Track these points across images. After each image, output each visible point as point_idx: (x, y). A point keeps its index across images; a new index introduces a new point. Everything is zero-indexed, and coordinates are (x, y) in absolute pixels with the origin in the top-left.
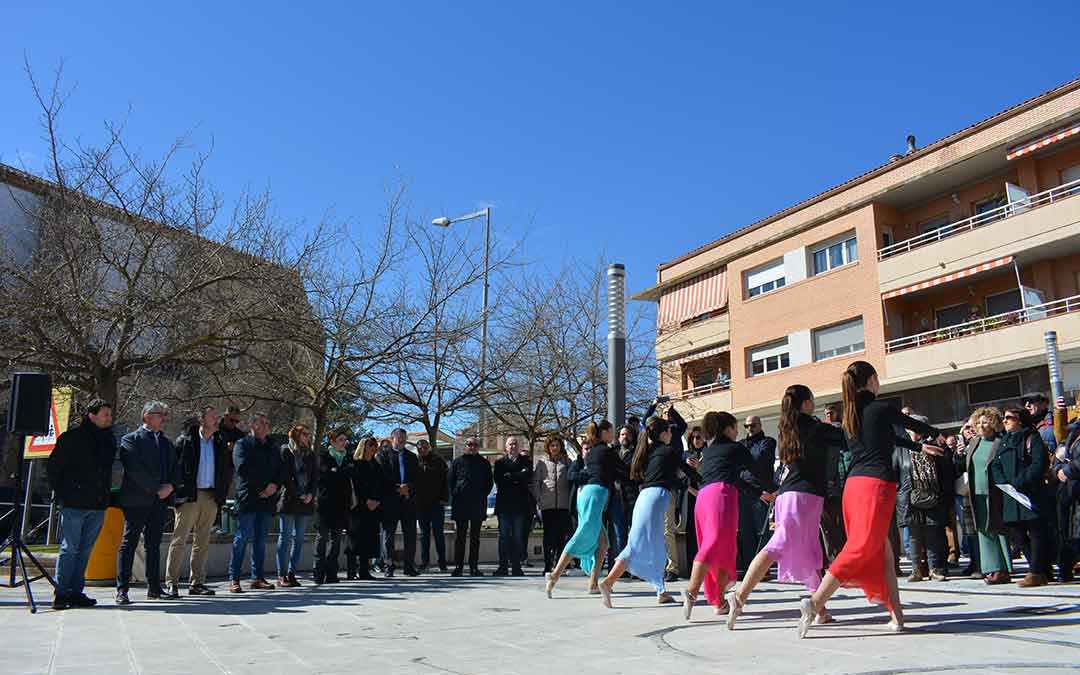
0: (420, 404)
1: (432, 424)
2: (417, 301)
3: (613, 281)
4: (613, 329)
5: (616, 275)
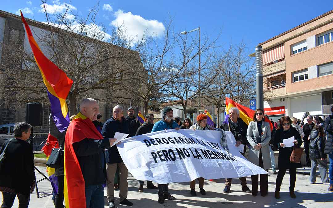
0: (180, 98)
1: (185, 105)
2: (178, 62)
3: (258, 53)
4: (258, 72)
5: (259, 50)
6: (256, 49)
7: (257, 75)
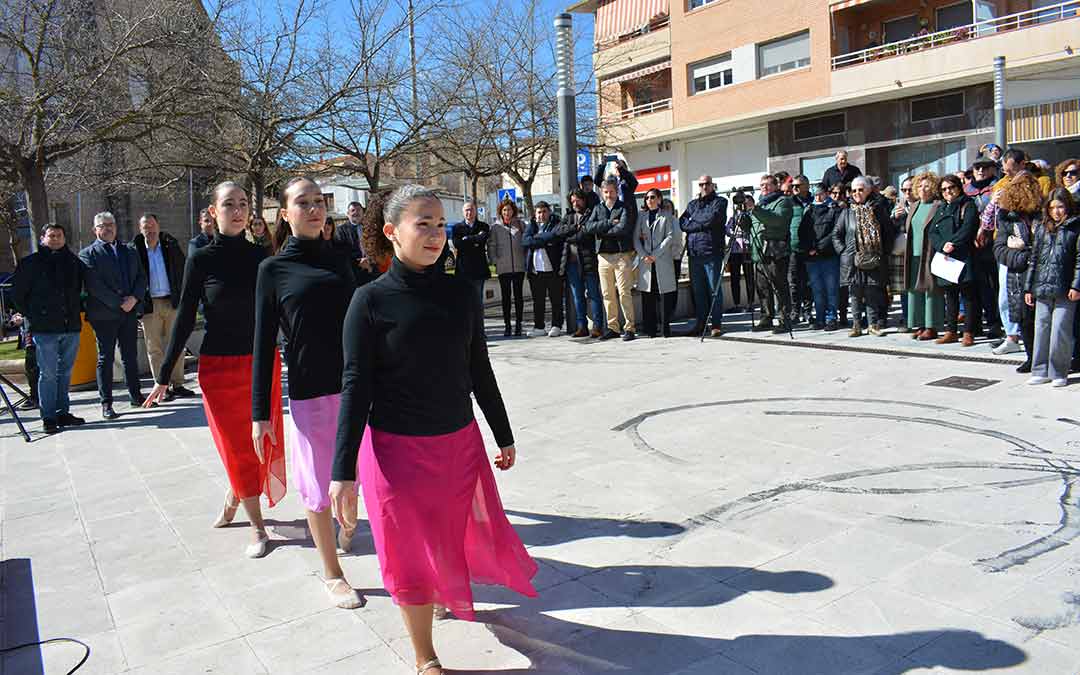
0: (357, 155)
1: (372, 175)
3: (560, 33)
4: (562, 86)
5: (563, 26)
6: (557, 22)
7: (560, 93)
